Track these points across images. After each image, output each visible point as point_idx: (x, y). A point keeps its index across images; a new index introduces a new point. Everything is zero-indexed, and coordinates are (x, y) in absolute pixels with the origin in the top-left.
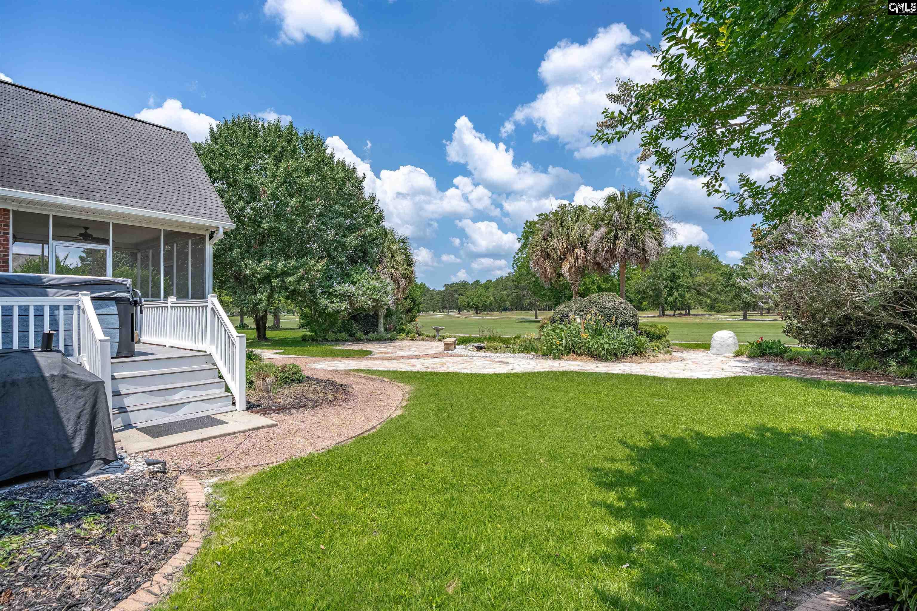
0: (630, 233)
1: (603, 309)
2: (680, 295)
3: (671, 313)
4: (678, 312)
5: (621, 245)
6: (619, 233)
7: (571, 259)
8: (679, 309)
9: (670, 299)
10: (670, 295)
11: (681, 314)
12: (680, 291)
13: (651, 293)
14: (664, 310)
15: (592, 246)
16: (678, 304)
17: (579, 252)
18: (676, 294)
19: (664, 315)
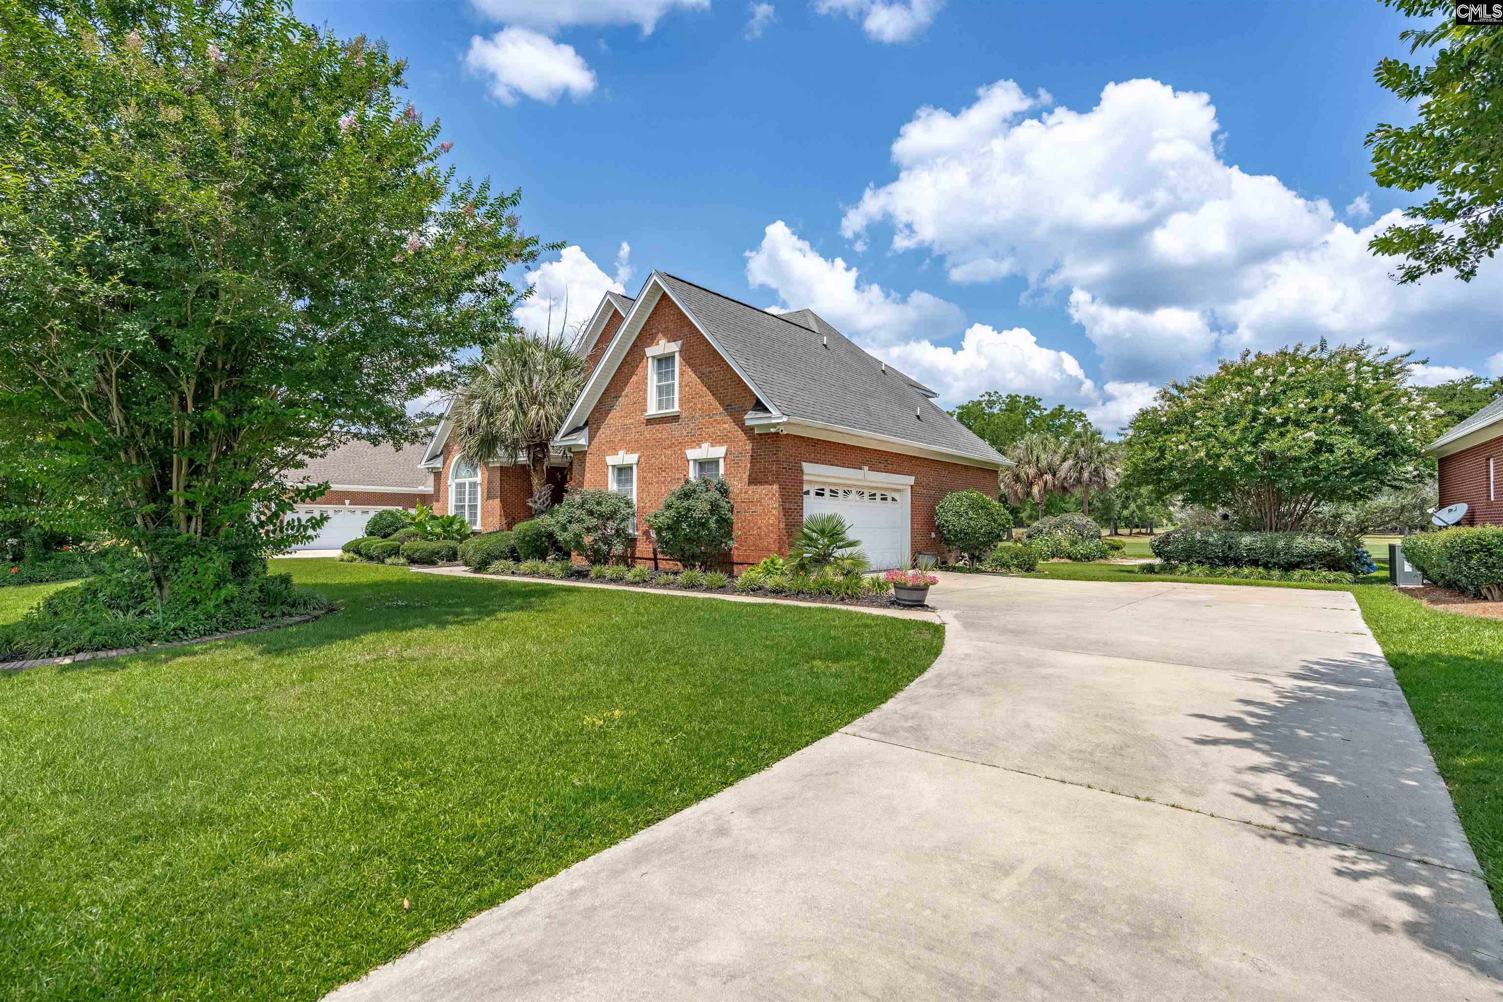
0: (1093, 466)
1: (1074, 526)
2: (1139, 507)
3: (1127, 531)
4: (1135, 531)
5: (1086, 475)
6: (1085, 464)
7: (1041, 483)
8: (1137, 527)
9: (1125, 513)
10: (1125, 507)
11: (1140, 533)
12: (1139, 502)
13: (1099, 505)
14: (1116, 529)
15: (1062, 474)
16: (1136, 520)
17: (1048, 477)
18: (1133, 506)
19: (1117, 534)
